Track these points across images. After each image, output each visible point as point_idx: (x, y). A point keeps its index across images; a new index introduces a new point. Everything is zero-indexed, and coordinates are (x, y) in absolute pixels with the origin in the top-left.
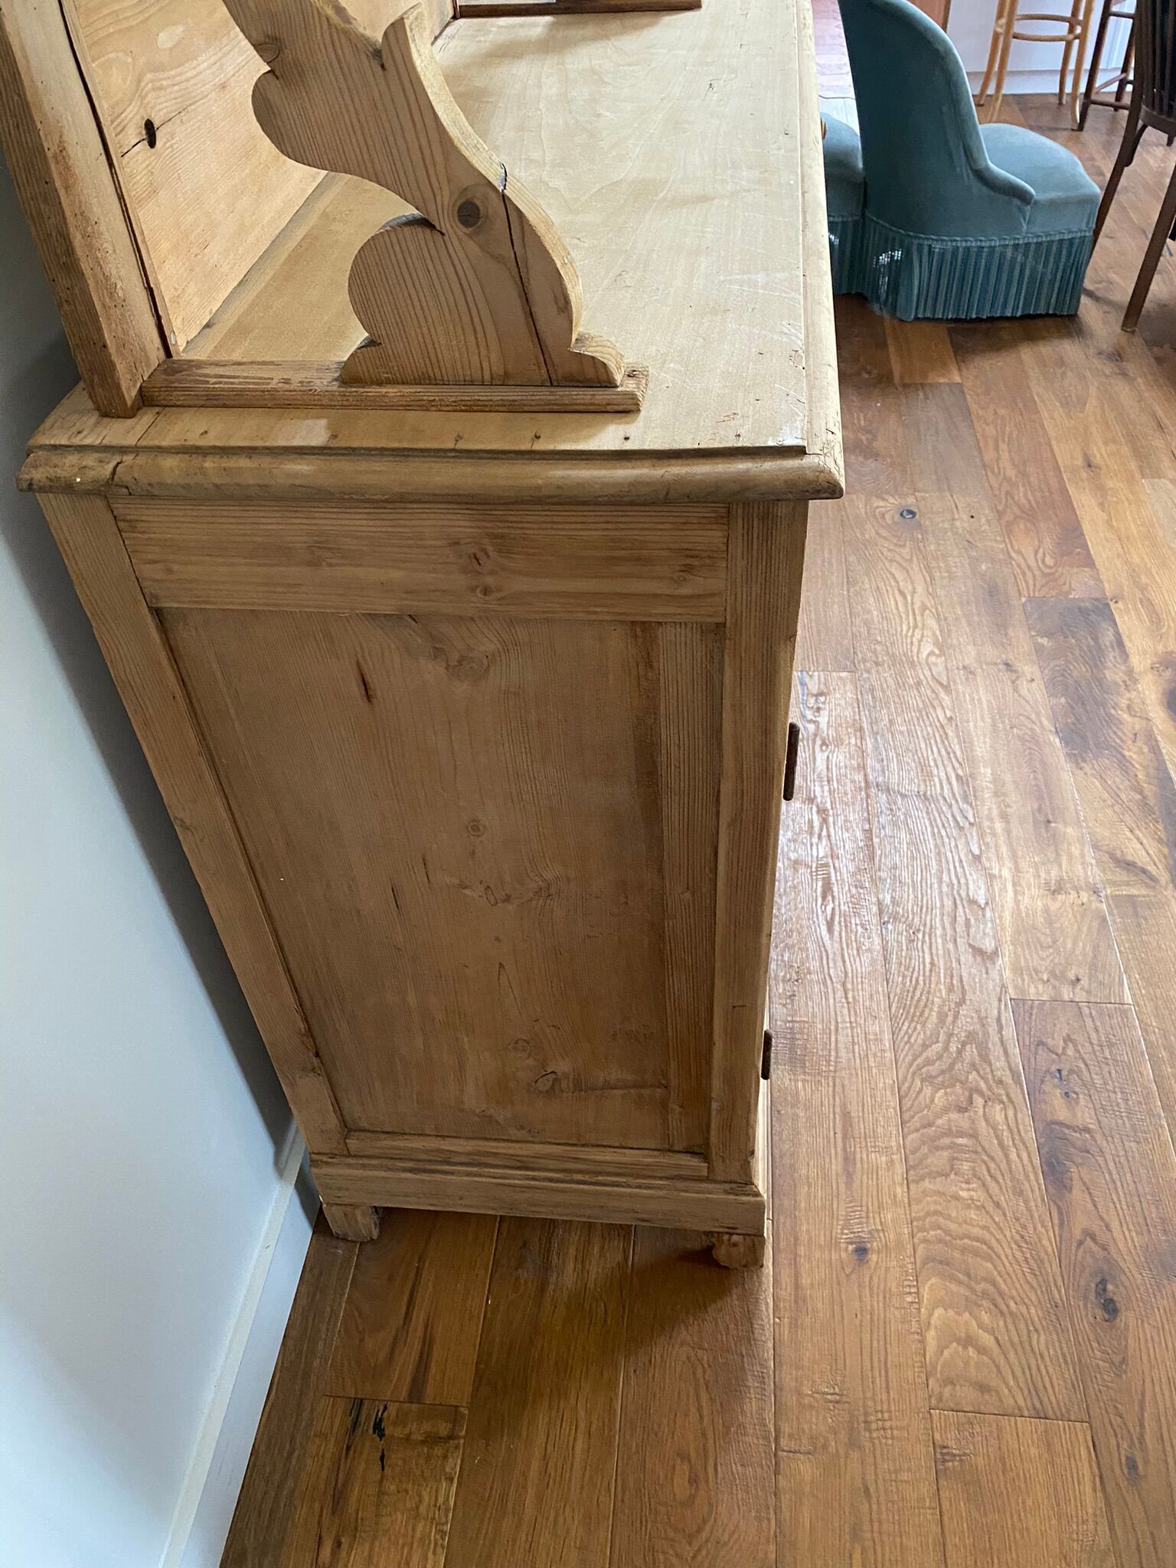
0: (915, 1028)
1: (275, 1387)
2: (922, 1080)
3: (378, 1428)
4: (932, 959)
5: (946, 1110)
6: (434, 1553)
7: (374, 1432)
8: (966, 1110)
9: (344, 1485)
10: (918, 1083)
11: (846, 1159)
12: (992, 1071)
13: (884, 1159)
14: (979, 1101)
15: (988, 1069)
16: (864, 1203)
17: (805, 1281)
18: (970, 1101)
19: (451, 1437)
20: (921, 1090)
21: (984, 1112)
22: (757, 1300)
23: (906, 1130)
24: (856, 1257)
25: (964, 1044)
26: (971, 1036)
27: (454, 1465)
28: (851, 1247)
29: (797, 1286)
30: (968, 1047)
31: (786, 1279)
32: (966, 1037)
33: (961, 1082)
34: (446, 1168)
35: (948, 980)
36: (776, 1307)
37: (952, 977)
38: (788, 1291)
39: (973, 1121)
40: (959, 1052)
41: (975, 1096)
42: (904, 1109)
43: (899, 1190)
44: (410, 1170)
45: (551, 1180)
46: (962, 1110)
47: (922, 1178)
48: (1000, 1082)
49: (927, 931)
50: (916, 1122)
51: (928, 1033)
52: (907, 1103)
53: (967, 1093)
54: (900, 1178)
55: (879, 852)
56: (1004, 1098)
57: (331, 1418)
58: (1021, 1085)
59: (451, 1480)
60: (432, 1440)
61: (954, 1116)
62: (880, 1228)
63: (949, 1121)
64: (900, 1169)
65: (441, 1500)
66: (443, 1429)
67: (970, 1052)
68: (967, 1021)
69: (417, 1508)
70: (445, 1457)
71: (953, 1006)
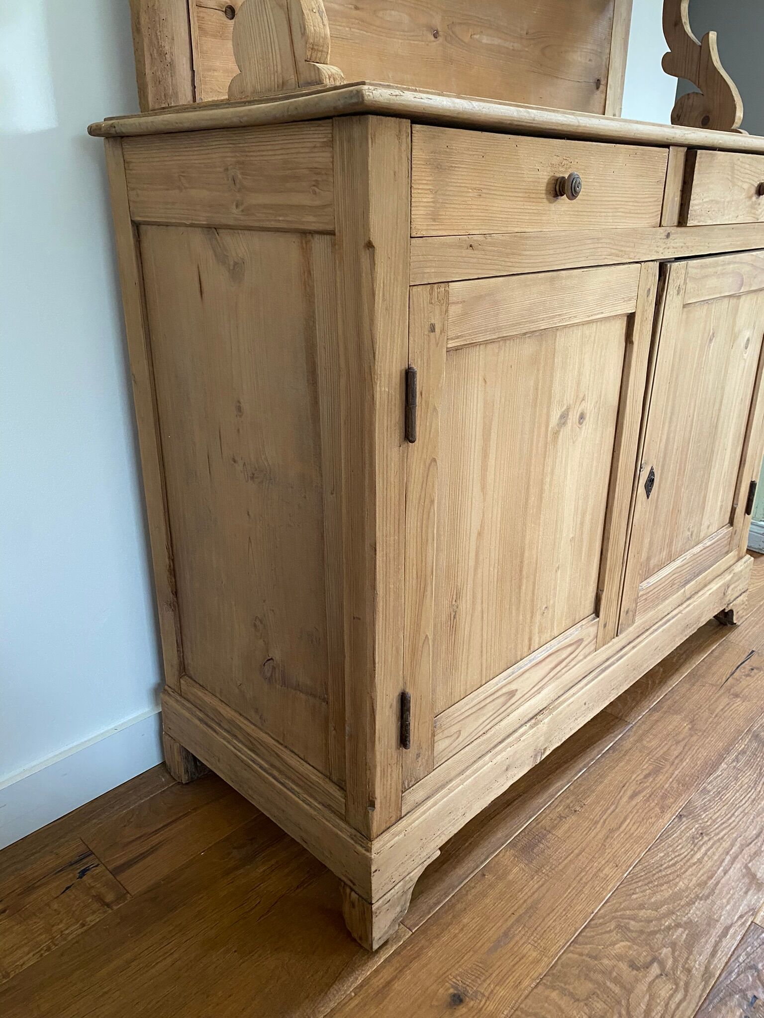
0: (644, 891)
1: (66, 817)
2: (618, 926)
3: (83, 873)
4: (703, 858)
5: (620, 958)
6: (34, 955)
7: (79, 873)
8: (638, 969)
9: (39, 886)
10: (613, 925)
11: (506, 934)
12: (687, 958)
13: (535, 954)
14: (655, 969)
15: (686, 955)
16: (490, 971)
17: (397, 986)
18: (647, 966)
19: (108, 905)
20: (610, 931)
21: (654, 980)
22: (353, 971)
23: (572, 948)
24: (449, 1000)
25: (678, 925)
26: (689, 924)
27: (92, 919)
28: (452, 991)
29: (388, 984)
30: (680, 930)
31: (386, 975)
32: (685, 923)
33: (651, 948)
34: (217, 728)
35: (704, 878)
36: (361, 986)
37: (711, 878)
38: (378, 982)
39: (637, 980)
40: (669, 928)
41: (655, 964)
42: (584, 934)
43: (526, 983)
44: (201, 720)
45: (261, 767)
46: (633, 966)
47: (553, 988)
48: (689, 971)
49: (716, 838)
50: (587, 949)
51: (653, 900)
52: (589, 933)
53: (649, 959)
54: (536, 974)
55: (719, 773)
56: (682, 983)
57: (70, 849)
58: (707, 983)
59: (83, 925)
60: (99, 898)
61: (623, 966)
62: (487, 994)
63: (614, 967)
64: (541, 969)
65: (67, 932)
66: (110, 897)
67: (680, 935)
68: (695, 912)
69: (53, 926)
70: (94, 912)
71: (693, 896)
